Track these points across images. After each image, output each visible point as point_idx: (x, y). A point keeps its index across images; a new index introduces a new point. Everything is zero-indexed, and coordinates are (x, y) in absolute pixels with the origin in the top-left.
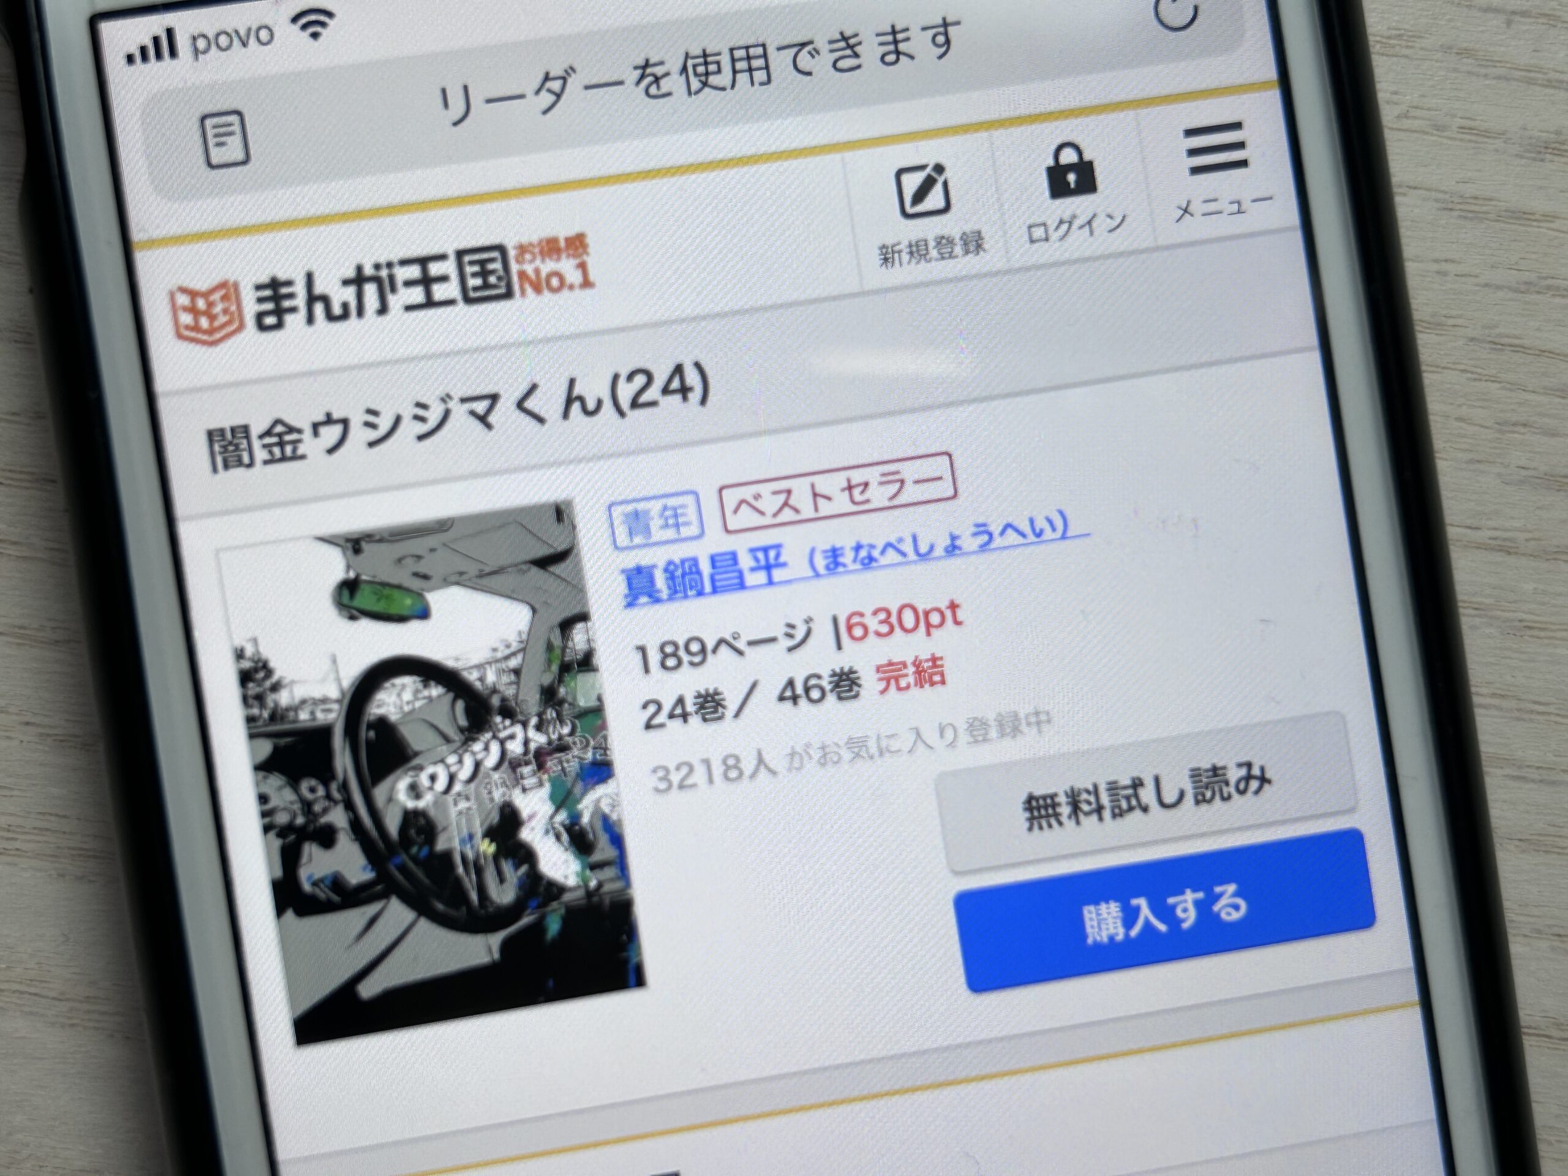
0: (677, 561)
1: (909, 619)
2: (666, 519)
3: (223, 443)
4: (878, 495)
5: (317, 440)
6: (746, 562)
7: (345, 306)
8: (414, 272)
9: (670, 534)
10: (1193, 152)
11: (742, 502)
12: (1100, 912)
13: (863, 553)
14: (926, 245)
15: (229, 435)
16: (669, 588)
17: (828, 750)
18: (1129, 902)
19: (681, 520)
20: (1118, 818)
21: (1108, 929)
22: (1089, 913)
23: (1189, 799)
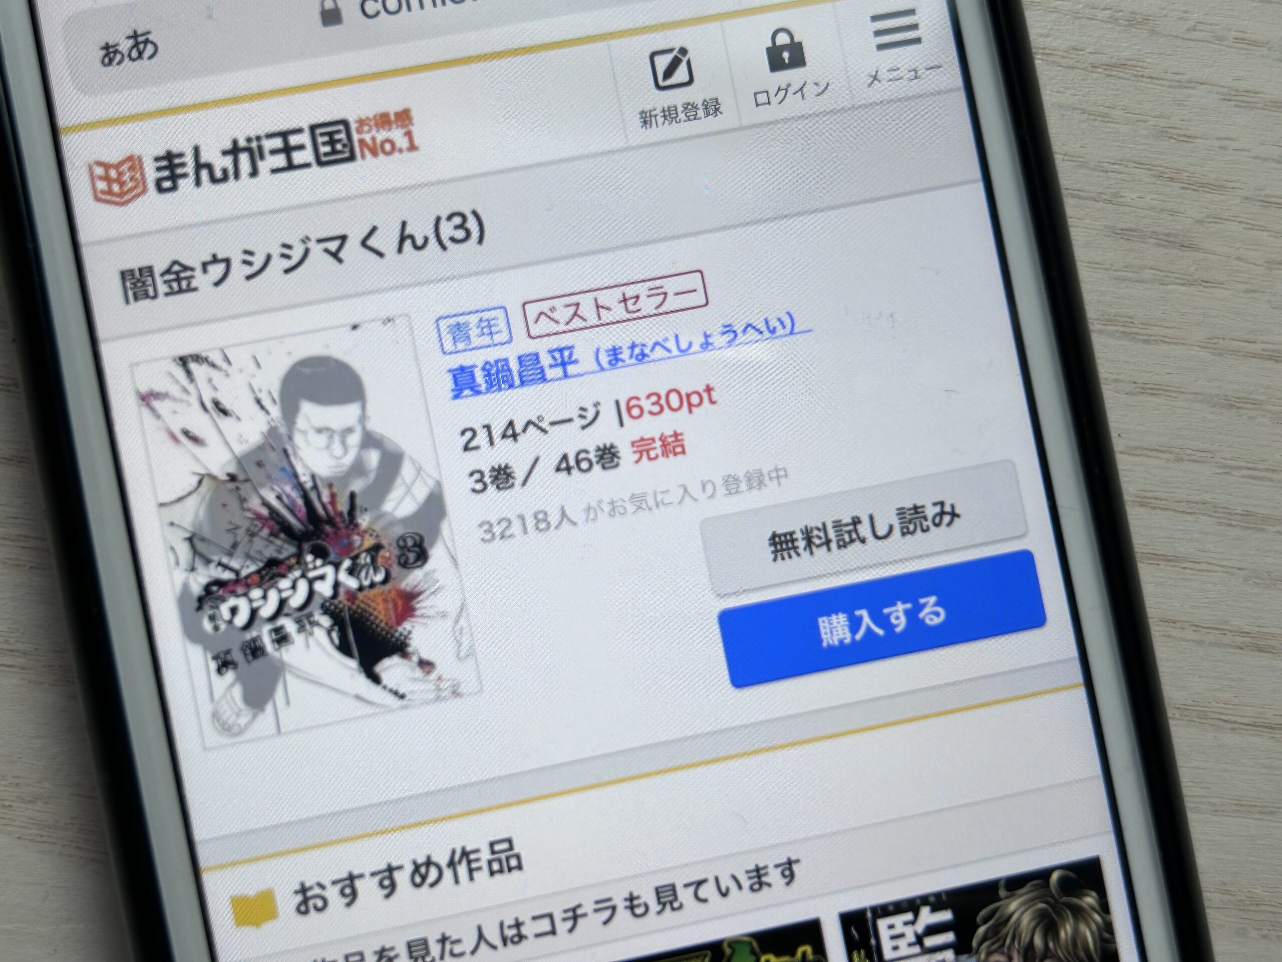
0: (492, 361)
1: (674, 400)
2: (482, 329)
3: (133, 281)
4: (647, 305)
5: (206, 276)
6: (546, 360)
7: (225, 171)
8: (278, 143)
9: (486, 340)
10: (878, 33)
11: (541, 313)
12: (831, 622)
13: (637, 351)
14: (676, 110)
15: (137, 274)
16: (486, 381)
17: (615, 505)
18: (854, 613)
19: (493, 329)
20: (842, 548)
21: (838, 635)
22: (823, 623)
23: (897, 531)
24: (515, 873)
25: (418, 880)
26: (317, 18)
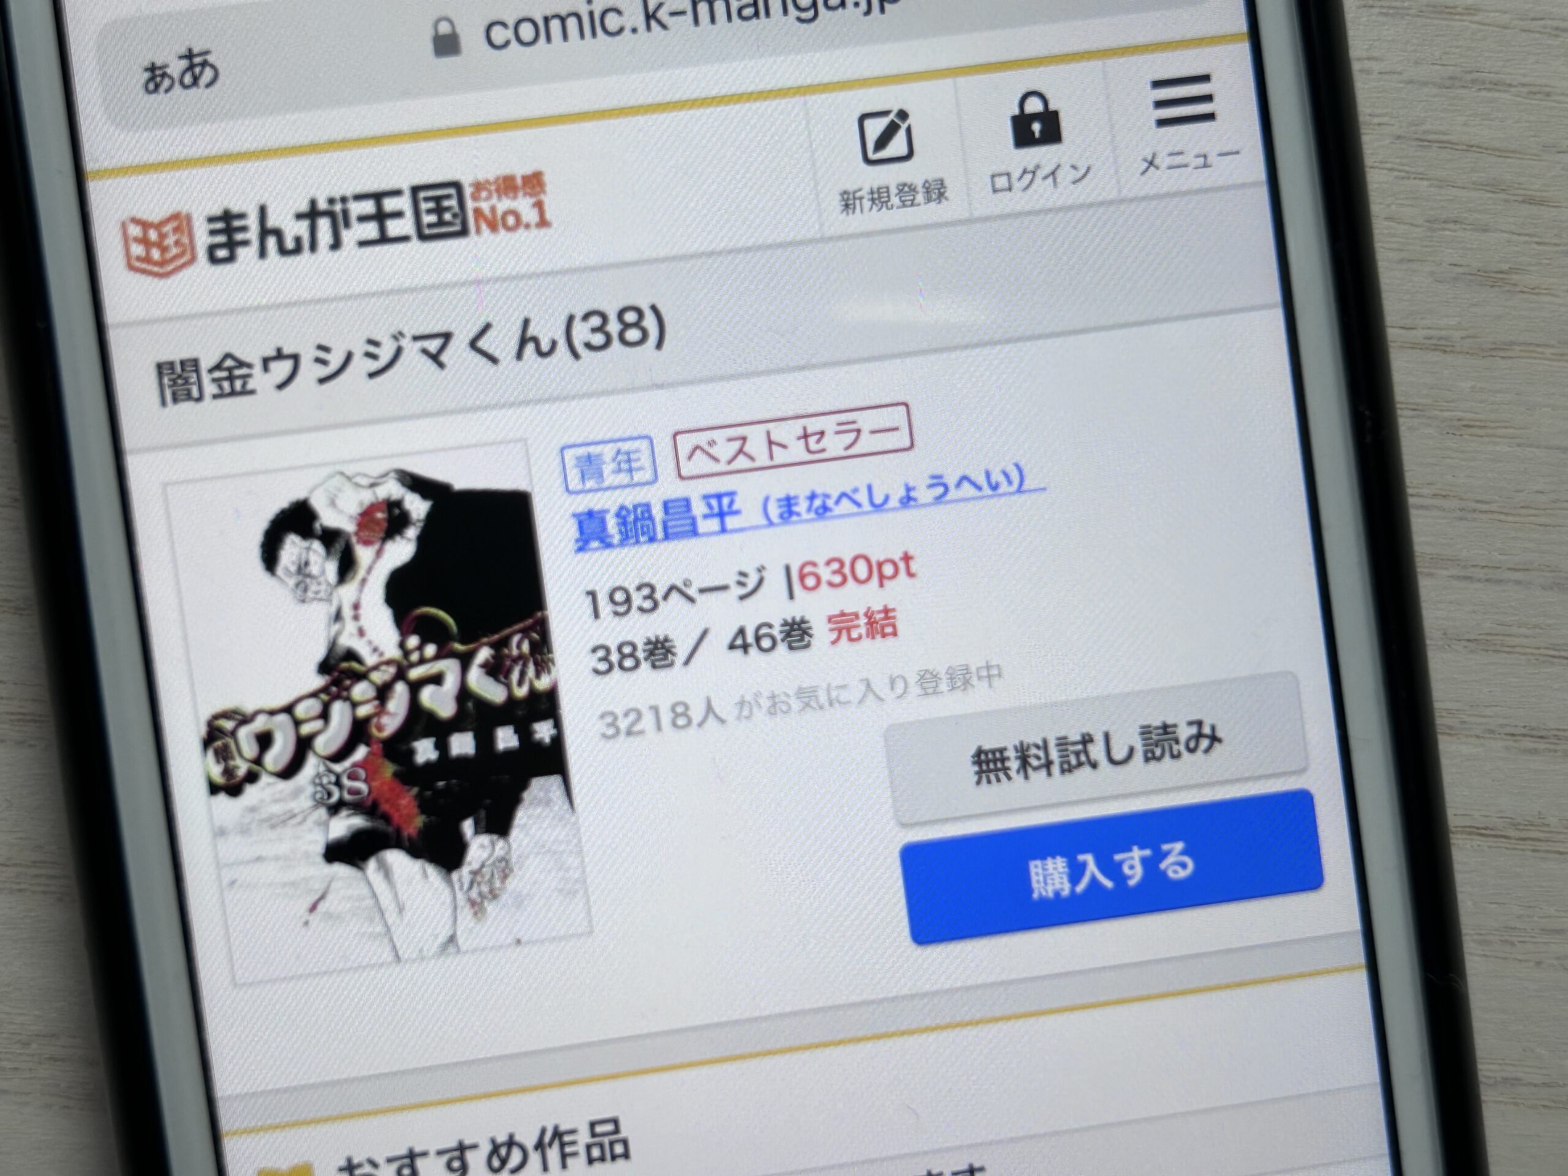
0: (630, 506)
1: (862, 569)
2: (619, 463)
3: (174, 376)
4: (834, 444)
5: (267, 375)
6: (699, 508)
7: (298, 240)
8: (368, 207)
9: (623, 478)
10: (1160, 104)
11: (697, 447)
12: (1046, 867)
13: (817, 503)
14: (888, 192)
15: (178, 369)
16: (621, 532)
17: (777, 700)
18: (1075, 858)
19: (634, 465)
20: (1067, 774)
21: (1053, 884)
22: (1036, 868)
23: (1139, 756)
24: (621, 1162)
25: (496, 1163)
26: (430, 46)
